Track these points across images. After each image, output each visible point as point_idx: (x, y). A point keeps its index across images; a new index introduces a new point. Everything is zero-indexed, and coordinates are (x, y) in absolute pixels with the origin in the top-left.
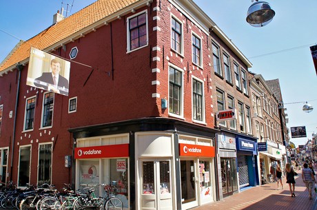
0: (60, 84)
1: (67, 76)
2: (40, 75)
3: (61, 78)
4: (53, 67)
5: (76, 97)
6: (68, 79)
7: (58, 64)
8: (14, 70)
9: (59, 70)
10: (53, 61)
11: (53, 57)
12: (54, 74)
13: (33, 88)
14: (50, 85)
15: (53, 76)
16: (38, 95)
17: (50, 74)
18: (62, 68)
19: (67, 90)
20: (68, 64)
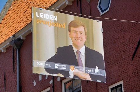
0: (90, 64)
1: (100, 48)
2: (52, 53)
3: (90, 52)
4: (74, 35)
5: (121, 83)
6: (102, 52)
7: (81, 29)
8: (7, 49)
9: (84, 37)
10: (72, 24)
11: (71, 18)
12: (77, 47)
13: (44, 76)
14: (72, 67)
15: (75, 50)
16: (53, 86)
17: (69, 49)
18: (89, 34)
19: (104, 73)
20: (98, 26)
